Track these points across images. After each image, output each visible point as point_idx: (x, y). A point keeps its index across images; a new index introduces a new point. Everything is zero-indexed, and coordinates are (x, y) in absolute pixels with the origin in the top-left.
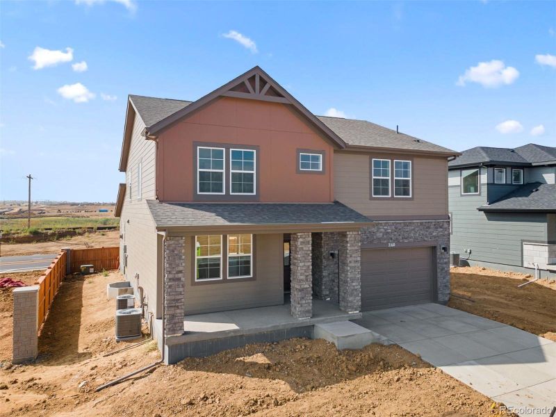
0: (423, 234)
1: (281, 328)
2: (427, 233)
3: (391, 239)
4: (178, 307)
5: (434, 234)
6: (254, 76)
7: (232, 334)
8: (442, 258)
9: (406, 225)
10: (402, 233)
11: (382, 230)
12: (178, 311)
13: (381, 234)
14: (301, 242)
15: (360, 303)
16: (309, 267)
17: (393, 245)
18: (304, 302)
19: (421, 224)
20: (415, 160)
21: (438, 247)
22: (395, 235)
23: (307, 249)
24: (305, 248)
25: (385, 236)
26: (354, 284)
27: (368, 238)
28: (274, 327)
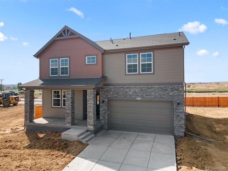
0: (161, 94)
1: (58, 127)
2: (165, 93)
3: (138, 95)
4: (28, 113)
5: (170, 94)
6: (65, 30)
7: (42, 125)
8: (177, 109)
9: (148, 88)
10: (146, 92)
11: (133, 91)
12: (28, 114)
13: (132, 93)
14: (67, 94)
15: (93, 123)
16: (70, 104)
17: (140, 99)
18: (68, 118)
19: (160, 88)
20: (155, 51)
21: (175, 102)
22: (141, 94)
23: (69, 96)
24: (68, 96)
25: (134, 94)
26: (90, 114)
27: (124, 94)
28: (56, 126)
